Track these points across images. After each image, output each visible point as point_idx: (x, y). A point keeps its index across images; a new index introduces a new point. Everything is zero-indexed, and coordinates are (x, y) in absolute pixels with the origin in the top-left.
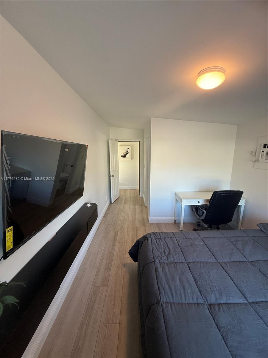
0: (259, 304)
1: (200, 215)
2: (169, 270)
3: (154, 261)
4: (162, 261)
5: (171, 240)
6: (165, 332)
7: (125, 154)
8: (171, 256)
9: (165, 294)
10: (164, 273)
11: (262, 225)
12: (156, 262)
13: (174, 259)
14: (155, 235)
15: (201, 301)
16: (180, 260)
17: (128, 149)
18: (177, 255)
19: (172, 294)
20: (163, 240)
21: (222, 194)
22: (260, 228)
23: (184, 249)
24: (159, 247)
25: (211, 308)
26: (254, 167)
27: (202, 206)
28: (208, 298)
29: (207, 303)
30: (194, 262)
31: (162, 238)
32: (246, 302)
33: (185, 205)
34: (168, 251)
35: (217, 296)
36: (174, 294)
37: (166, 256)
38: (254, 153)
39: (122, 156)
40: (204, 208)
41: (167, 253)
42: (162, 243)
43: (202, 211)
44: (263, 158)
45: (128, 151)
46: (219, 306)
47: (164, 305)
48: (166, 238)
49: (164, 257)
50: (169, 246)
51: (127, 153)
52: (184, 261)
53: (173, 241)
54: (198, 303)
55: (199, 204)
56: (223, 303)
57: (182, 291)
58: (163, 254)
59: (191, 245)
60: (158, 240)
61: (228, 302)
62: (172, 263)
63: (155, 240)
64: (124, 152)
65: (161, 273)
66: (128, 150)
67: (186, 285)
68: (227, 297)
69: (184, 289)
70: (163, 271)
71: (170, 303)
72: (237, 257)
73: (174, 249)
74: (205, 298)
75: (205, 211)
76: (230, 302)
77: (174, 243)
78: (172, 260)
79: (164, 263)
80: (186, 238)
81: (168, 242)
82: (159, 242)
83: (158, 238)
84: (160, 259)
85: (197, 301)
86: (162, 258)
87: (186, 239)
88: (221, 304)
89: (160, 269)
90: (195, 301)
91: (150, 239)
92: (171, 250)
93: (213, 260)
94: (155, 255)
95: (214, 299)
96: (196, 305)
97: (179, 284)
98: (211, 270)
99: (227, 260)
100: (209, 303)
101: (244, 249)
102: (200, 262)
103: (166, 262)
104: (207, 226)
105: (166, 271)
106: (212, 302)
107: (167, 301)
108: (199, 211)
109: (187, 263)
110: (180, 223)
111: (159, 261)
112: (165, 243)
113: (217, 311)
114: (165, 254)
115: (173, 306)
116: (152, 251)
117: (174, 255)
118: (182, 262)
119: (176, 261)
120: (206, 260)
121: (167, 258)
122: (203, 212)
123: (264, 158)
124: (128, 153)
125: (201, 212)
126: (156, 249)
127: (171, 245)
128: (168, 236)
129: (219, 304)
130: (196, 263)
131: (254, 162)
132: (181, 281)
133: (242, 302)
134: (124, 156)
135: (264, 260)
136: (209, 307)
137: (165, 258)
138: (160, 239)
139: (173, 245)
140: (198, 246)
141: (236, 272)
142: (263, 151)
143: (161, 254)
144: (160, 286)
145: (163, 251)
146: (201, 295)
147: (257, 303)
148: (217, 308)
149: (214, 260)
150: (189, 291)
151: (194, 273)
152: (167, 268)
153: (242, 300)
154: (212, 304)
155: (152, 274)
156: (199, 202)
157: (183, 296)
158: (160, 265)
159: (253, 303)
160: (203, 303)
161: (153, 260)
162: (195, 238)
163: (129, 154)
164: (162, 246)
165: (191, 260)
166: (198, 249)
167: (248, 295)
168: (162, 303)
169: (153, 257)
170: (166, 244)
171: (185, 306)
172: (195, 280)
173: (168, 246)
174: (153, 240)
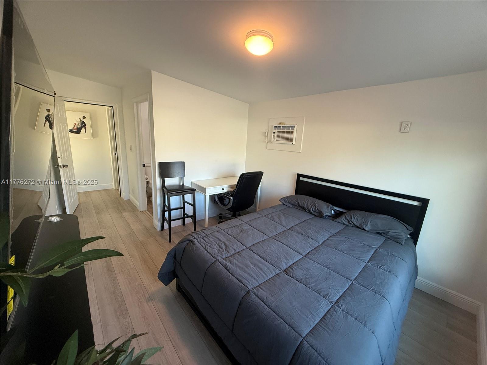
0: (309, 254)
1: (227, 203)
2: (237, 261)
3: (216, 260)
4: (224, 257)
5: (220, 233)
6: (270, 310)
7: (79, 127)
8: (231, 248)
9: (248, 282)
10: (235, 265)
11: (283, 199)
12: (219, 260)
13: (235, 249)
14: (198, 234)
15: (278, 271)
16: (241, 248)
17: (84, 118)
18: (235, 245)
19: (254, 279)
20: (210, 236)
21: (249, 176)
22: (282, 202)
23: (238, 238)
24: (211, 244)
25: (287, 272)
26: (267, 148)
27: (227, 193)
28: (281, 267)
29: (282, 271)
30: (253, 245)
31: (209, 235)
32: (303, 256)
33: (209, 195)
34: (224, 245)
35: (286, 262)
36: (256, 277)
37: (225, 250)
38: (266, 134)
39: (71, 131)
40: (231, 195)
41: (224, 247)
42: (212, 240)
43: (228, 198)
44: (274, 139)
45: (84, 123)
46: (291, 268)
47: (255, 291)
48: (212, 233)
49: (223, 251)
50: (221, 239)
51: (83, 125)
52: (245, 248)
53: (221, 233)
54: (277, 273)
55: (224, 192)
56: (292, 265)
57: (260, 271)
58: (221, 249)
59: (241, 232)
60: (205, 238)
61: (294, 262)
62: (235, 254)
63: (202, 239)
64: (76, 123)
65: (233, 267)
66: (85, 121)
67: (260, 265)
68: (292, 260)
69: (261, 269)
70: (233, 265)
71: (257, 286)
72: (280, 229)
73: (228, 240)
74: (279, 267)
75: (232, 198)
76: (295, 261)
77: (224, 235)
78: (233, 251)
79: (228, 257)
80: (232, 226)
81: (217, 236)
82: (208, 240)
83: (203, 236)
84: (221, 255)
85: (275, 273)
86: (223, 253)
87: (233, 228)
88: (291, 266)
89: (228, 264)
90: (274, 274)
91: (195, 240)
92: (227, 242)
93: (265, 237)
94: (213, 254)
95: (284, 265)
96: (277, 275)
97: (254, 267)
98: (270, 245)
99: (275, 234)
100: (283, 270)
101: (280, 221)
102: (258, 243)
103: (229, 255)
104: (231, 216)
105: (235, 264)
106: (285, 268)
107: (253, 286)
108: (225, 200)
109: (248, 248)
110: (204, 220)
111: (222, 258)
112: (215, 238)
113: (292, 271)
114: (222, 248)
115: (261, 287)
116: (205, 251)
117: (232, 246)
118: (244, 249)
119: (238, 251)
120: (262, 240)
121: (227, 251)
122: (230, 199)
123: (276, 139)
124: (85, 125)
125: (227, 200)
126: (209, 248)
127: (222, 238)
128: (213, 231)
129: (290, 267)
130: (256, 245)
131: (267, 143)
132: (254, 265)
133: (301, 258)
134: (78, 131)
135: (295, 224)
136: (285, 272)
137: (225, 252)
138: (206, 236)
139: (225, 237)
140: (248, 230)
141: (286, 239)
142: (274, 133)
143: (218, 250)
144: (239, 278)
145: (218, 246)
146: (275, 267)
147: (308, 254)
148: (291, 270)
149: (267, 237)
150: (266, 268)
151: (259, 253)
152: (234, 260)
153: (300, 257)
154: (285, 269)
155: (222, 273)
156: (224, 189)
157: (263, 274)
158: (225, 260)
159: (306, 255)
160: (279, 272)
161: (214, 260)
162: (240, 224)
163: (86, 127)
164: (213, 242)
165: (250, 245)
166: (249, 232)
167: (301, 251)
168: (252, 290)
169: (213, 257)
170: (217, 240)
171: (270, 281)
172: (263, 259)
173: (220, 241)
174: (200, 240)
